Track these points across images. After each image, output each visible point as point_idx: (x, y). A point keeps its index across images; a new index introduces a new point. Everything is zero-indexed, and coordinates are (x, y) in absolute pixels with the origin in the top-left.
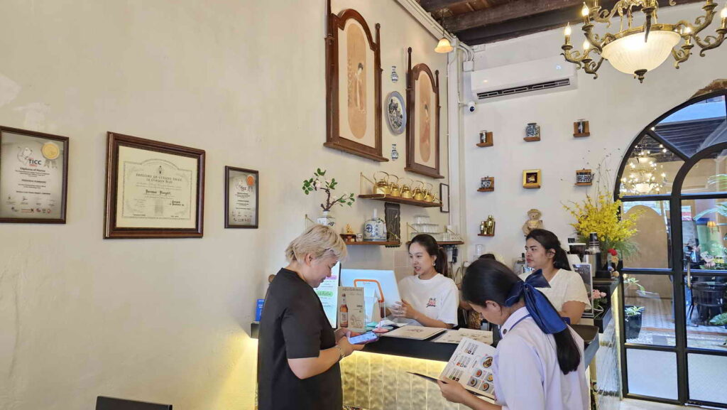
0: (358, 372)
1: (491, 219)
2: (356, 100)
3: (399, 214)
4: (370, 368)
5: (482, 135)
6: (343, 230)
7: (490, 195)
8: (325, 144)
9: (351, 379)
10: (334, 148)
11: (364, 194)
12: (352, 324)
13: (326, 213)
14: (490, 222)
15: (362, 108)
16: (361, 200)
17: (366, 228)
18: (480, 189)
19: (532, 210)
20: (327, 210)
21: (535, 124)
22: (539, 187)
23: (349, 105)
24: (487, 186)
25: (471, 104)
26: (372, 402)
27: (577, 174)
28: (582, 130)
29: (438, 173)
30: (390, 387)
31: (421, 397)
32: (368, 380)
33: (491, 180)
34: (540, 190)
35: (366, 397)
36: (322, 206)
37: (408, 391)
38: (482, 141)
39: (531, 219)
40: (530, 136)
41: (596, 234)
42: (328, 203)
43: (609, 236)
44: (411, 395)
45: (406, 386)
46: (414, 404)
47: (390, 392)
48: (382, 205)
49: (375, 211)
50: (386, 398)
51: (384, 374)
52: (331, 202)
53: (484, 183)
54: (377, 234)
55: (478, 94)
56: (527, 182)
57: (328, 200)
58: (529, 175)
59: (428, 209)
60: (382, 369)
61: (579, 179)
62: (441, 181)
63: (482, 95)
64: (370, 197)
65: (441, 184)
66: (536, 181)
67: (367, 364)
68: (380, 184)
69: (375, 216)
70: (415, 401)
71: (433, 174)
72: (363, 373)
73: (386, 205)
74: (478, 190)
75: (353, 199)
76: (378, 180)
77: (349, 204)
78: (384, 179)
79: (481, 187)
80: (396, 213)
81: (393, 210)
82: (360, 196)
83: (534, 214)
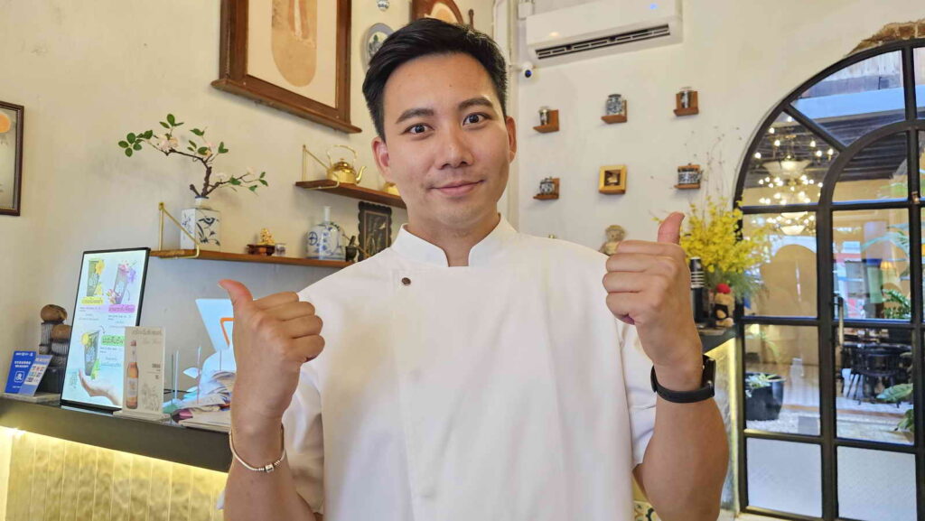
2: (291, 20)
3: (390, 223)
5: (542, 114)
6: (256, 238)
7: (554, 205)
8: (215, 84)
10: (236, 94)
11: (310, 178)
13: (200, 201)
15: (305, 37)
16: (301, 193)
17: (310, 238)
18: (539, 195)
19: (612, 227)
20: (205, 194)
21: (619, 96)
22: (623, 192)
23: (273, 25)
24: (549, 193)
25: (527, 66)
27: (679, 171)
28: (687, 105)
32: (167, 515)
33: (555, 182)
34: (625, 197)
36: (192, 187)
38: (543, 122)
39: (610, 241)
40: (611, 114)
41: (699, 261)
42: (207, 185)
43: (721, 264)
48: (353, 205)
49: (327, 210)
52: (212, 181)
53: (543, 186)
54: (324, 248)
55: (537, 51)
56: (607, 183)
57: (207, 178)
58: (608, 174)
61: (681, 178)
63: (544, 53)
64: (320, 188)
66: (617, 184)
68: (340, 166)
69: (326, 219)
73: (361, 206)
74: (535, 198)
75: (264, 182)
76: (335, 160)
77: (253, 188)
78: (349, 160)
79: (539, 192)
80: (383, 220)
81: (377, 216)
82: (299, 184)
83: (615, 233)
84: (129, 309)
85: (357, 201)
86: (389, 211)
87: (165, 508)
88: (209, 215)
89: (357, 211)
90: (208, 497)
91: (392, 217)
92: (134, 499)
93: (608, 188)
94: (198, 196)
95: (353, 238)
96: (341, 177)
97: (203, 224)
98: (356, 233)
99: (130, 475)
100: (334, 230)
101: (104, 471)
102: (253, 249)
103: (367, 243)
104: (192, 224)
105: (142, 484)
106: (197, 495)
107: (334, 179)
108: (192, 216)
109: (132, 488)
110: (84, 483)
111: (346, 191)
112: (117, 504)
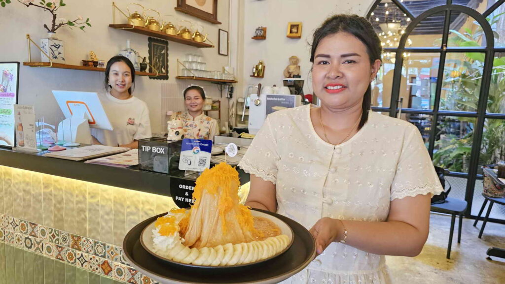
0: (34, 190)
1: (261, 63)
3: (167, 50)
4: (42, 186)
6: (87, 56)
7: (263, 43)
9: (28, 197)
11: (118, 22)
12: (28, 143)
13: (51, 34)
14: (260, 66)
16: (113, 30)
18: (255, 37)
19: (293, 57)
20: (53, 31)
22: (300, 37)
24: (261, 36)
26: (45, 219)
29: (216, 19)
30: (58, 206)
31: (83, 216)
32: (41, 198)
33: (264, 30)
34: (300, 40)
35: (40, 214)
36: (45, 26)
37: (73, 210)
39: (291, 64)
42: (54, 25)
44: (75, 213)
45: (71, 205)
46: (78, 222)
47: (59, 210)
48: (145, 39)
49: (128, 42)
50: (55, 216)
51: (54, 192)
52: (57, 23)
53: (257, 32)
56: (291, 32)
57: (54, 21)
59: (204, 50)
60: (52, 188)
62: (220, 26)
65: (220, 30)
66: (297, 32)
67: (40, 183)
68: (135, 16)
69: (129, 47)
70: (77, 219)
71: (211, 19)
72: (37, 191)
73: (150, 39)
74: (252, 38)
75: (89, 24)
76: (132, 12)
77: (82, 28)
78: (140, 12)
79: (255, 35)
80: (162, 49)
81: (158, 46)
82: (111, 26)
83: (294, 60)
84: (11, 95)
85: (147, 37)
86: (167, 43)
87: (40, 195)
88: (57, 43)
89: (148, 43)
90: (61, 189)
91: (169, 46)
92: (24, 191)
94: (49, 31)
95: (145, 59)
96: (136, 23)
97: (53, 48)
98: (147, 56)
99: (21, 179)
100: (133, 53)
101: (7, 177)
102: (86, 63)
103: (154, 61)
104: (47, 47)
105: (28, 184)
106: (56, 188)
107: (132, 24)
108: (46, 43)
109: (22, 186)
111: (137, 30)
112: (16, 194)
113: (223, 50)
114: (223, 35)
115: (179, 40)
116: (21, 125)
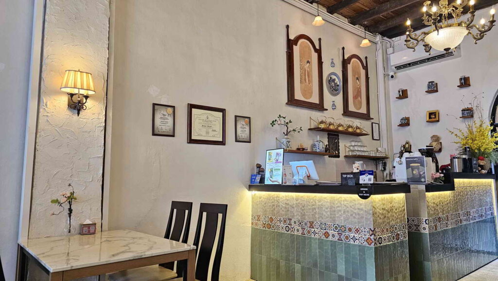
0: (291, 203)
1: (407, 143)
2: (305, 80)
3: (338, 140)
4: (295, 200)
5: (399, 92)
6: (299, 146)
7: (407, 128)
8: (287, 103)
9: (288, 206)
10: (292, 105)
11: (312, 127)
12: (288, 181)
13: (286, 137)
14: (407, 145)
15: (309, 84)
16: (310, 132)
17: (314, 146)
18: (400, 125)
19: (433, 136)
20: (287, 135)
21: (433, 82)
22: (438, 121)
23: (301, 83)
24: (405, 123)
25: (391, 74)
26: (296, 216)
27: (462, 111)
29: (369, 116)
30: (303, 208)
31: (315, 211)
32: (295, 206)
33: (408, 119)
34: (439, 123)
35: (294, 213)
36: (284, 133)
37: (310, 209)
38: (400, 95)
39: (433, 141)
40: (430, 89)
42: (287, 132)
44: (311, 211)
45: (309, 207)
46: (312, 215)
47: (303, 210)
48: (325, 135)
49: (318, 137)
50: (301, 213)
52: (288, 131)
53: (402, 121)
54: (318, 148)
55: (396, 67)
56: (430, 118)
58: (430, 114)
59: (361, 137)
61: (463, 114)
62: (372, 121)
63: (399, 68)
64: (317, 129)
65: (372, 123)
66: (435, 117)
68: (322, 122)
69: (318, 139)
70: (312, 213)
71: (366, 117)
73: (328, 134)
74: (398, 126)
75: (301, 130)
76: (320, 121)
77: (299, 132)
78: (324, 120)
79: (400, 123)
80: (336, 139)
81: (333, 138)
82: (309, 129)
83: (435, 138)
84: (280, 162)
85: (327, 133)
86: (338, 136)
87: (294, 204)
88: (289, 140)
89: (327, 136)
90: (304, 200)
91: (339, 137)
92: (286, 204)
93: (431, 120)
94: (285, 135)
95: (327, 145)
96: (322, 126)
97: (287, 143)
98: (327, 144)
99: (284, 198)
100: (321, 143)
101: (278, 199)
102: (298, 149)
103: (331, 147)
104: (285, 143)
105: (288, 200)
106: (302, 200)
107: (320, 127)
108: (284, 141)
109: (286, 201)
110: (272, 202)
111: (323, 130)
112: (282, 205)
113: (376, 136)
114: (376, 127)
115: (346, 133)
116: (285, 174)
